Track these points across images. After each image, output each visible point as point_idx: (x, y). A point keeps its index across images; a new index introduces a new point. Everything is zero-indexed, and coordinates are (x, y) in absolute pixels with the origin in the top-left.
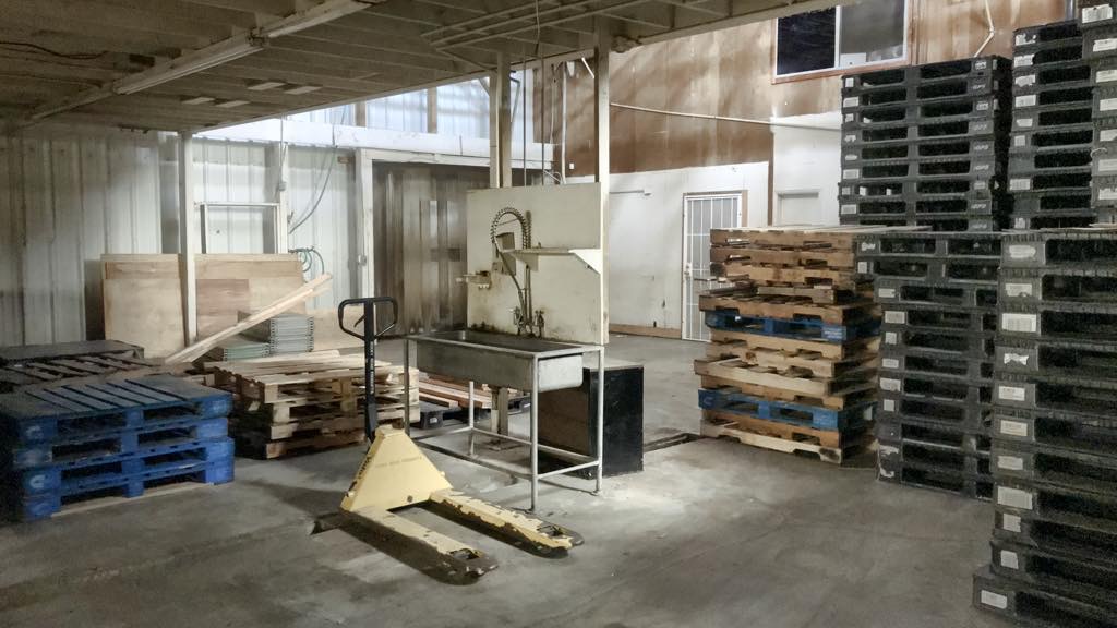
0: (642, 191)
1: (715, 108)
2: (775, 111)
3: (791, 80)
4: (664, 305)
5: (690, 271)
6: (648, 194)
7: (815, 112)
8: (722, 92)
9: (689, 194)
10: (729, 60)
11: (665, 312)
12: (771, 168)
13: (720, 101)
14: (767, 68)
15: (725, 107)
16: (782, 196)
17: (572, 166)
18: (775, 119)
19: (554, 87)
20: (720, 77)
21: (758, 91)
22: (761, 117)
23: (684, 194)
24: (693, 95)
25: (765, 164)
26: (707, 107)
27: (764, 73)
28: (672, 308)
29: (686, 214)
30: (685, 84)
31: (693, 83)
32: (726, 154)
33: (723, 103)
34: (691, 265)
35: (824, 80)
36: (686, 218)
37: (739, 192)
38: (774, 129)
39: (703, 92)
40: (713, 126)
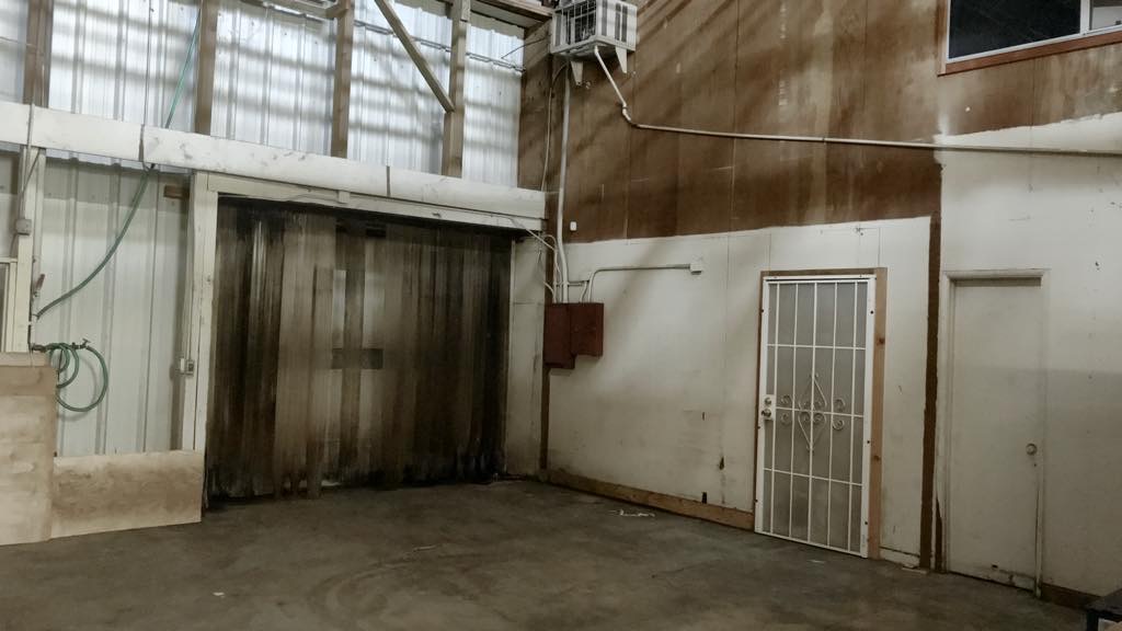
0: (688, 267)
1: (822, 123)
2: (944, 123)
3: (980, 66)
4: (722, 465)
5: (773, 409)
6: (698, 272)
7: (1033, 121)
8: (836, 95)
9: (772, 273)
10: (853, 40)
11: (723, 478)
12: (936, 229)
13: (833, 112)
14: (929, 49)
15: (843, 120)
16: (956, 281)
17: (573, 226)
18: (944, 139)
19: (552, 105)
20: (835, 71)
21: (910, 89)
22: (916, 134)
23: (763, 274)
24: (782, 103)
25: (924, 222)
26: (808, 123)
27: (922, 57)
28: (738, 472)
29: (766, 307)
30: (767, 86)
31: (782, 84)
32: (844, 203)
33: (839, 115)
34: (773, 399)
35: (1055, 61)
36: (765, 315)
37: (870, 271)
38: (942, 158)
39: (803, 95)
40: (820, 154)
